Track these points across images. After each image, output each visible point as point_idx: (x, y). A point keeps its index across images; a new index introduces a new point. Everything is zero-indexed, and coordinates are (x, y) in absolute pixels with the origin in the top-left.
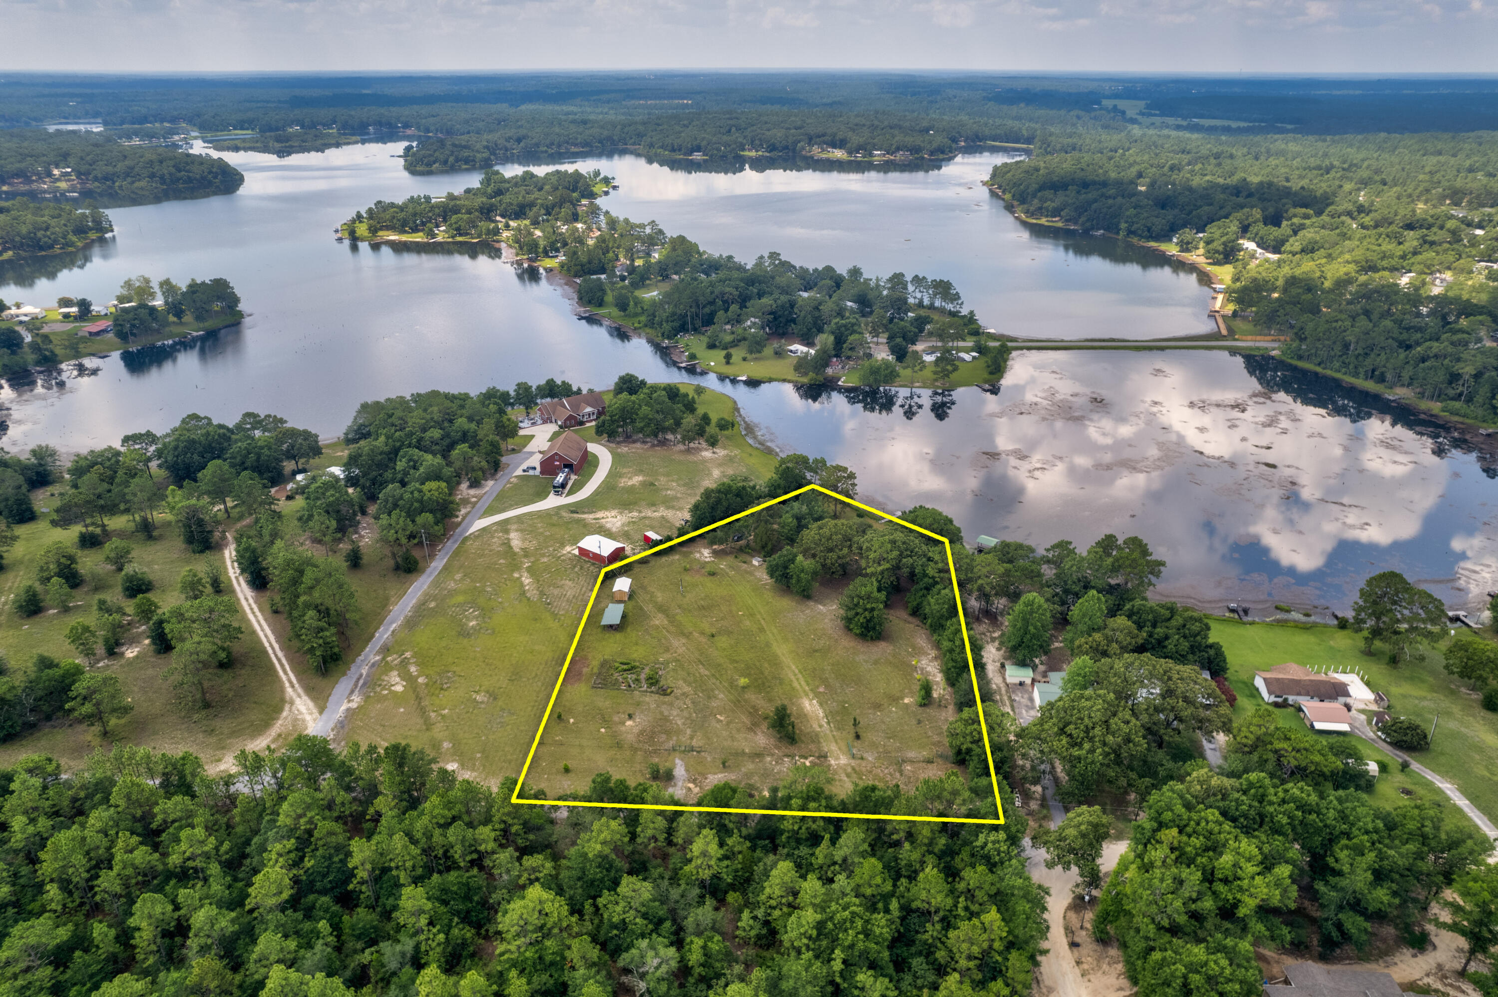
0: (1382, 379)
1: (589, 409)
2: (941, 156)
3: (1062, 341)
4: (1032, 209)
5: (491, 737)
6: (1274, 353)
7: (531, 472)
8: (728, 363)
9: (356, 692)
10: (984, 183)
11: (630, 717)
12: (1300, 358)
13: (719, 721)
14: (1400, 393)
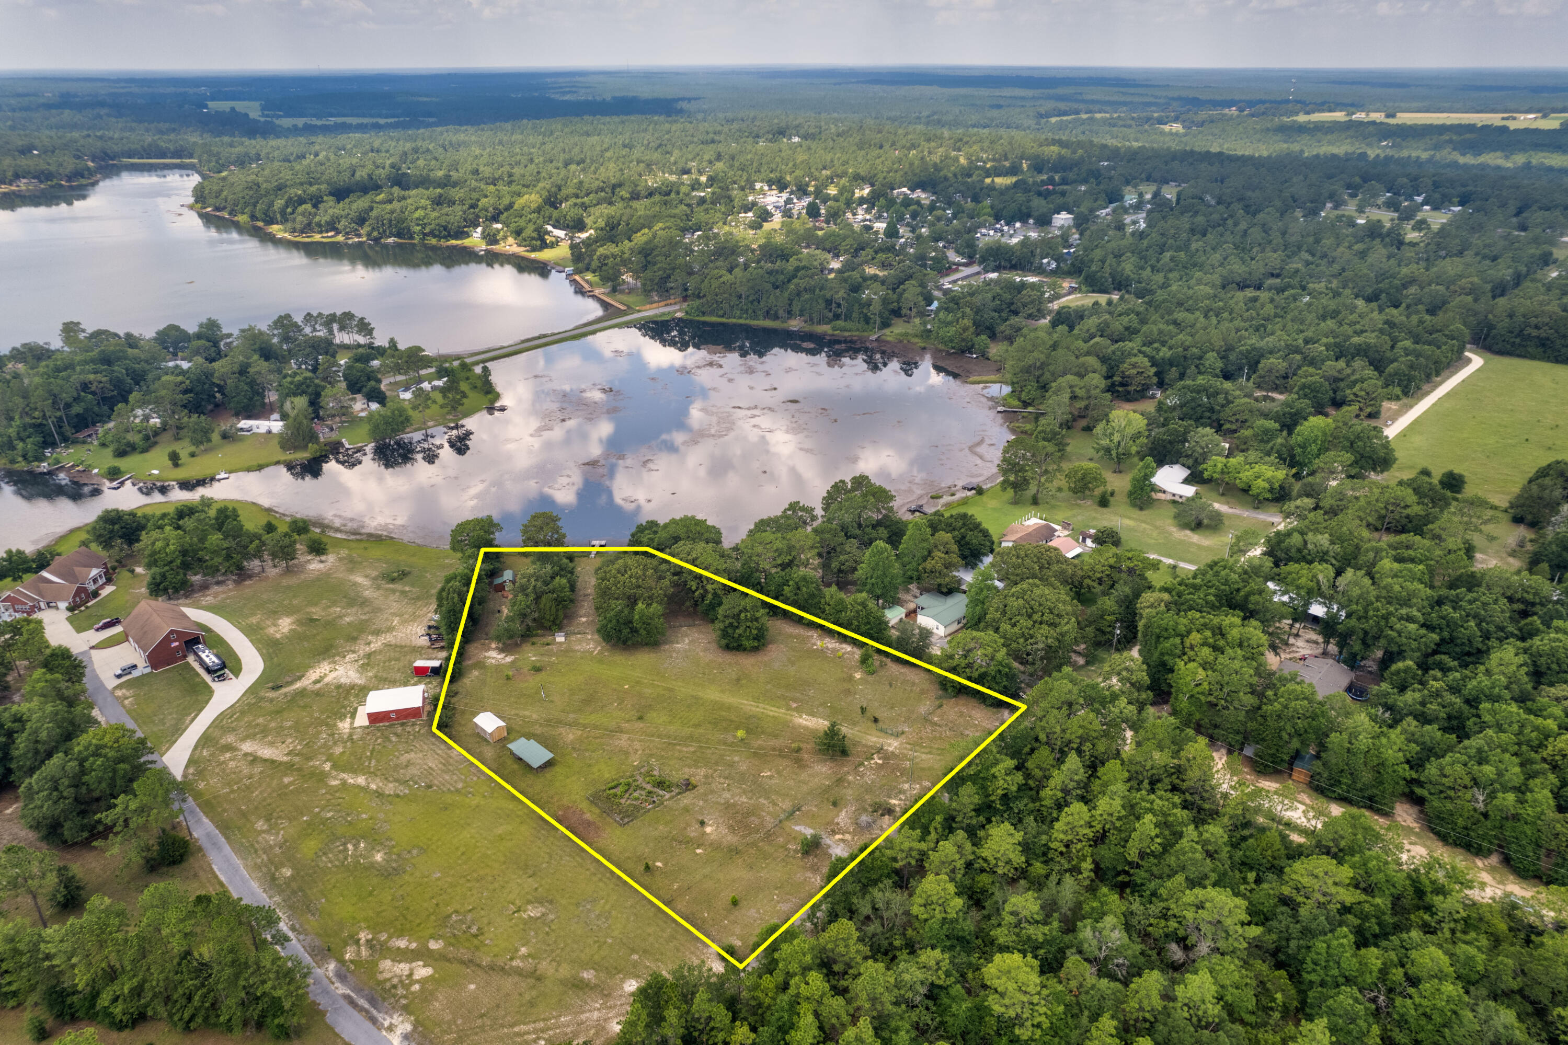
0: (776, 317)
1: (94, 572)
2: (84, 181)
3: (503, 348)
4: (298, 226)
5: (616, 933)
6: (679, 315)
7: (136, 674)
8: (176, 465)
9: (379, 1016)
10: (191, 207)
11: (702, 823)
12: (704, 314)
13: (771, 777)
14: (795, 324)
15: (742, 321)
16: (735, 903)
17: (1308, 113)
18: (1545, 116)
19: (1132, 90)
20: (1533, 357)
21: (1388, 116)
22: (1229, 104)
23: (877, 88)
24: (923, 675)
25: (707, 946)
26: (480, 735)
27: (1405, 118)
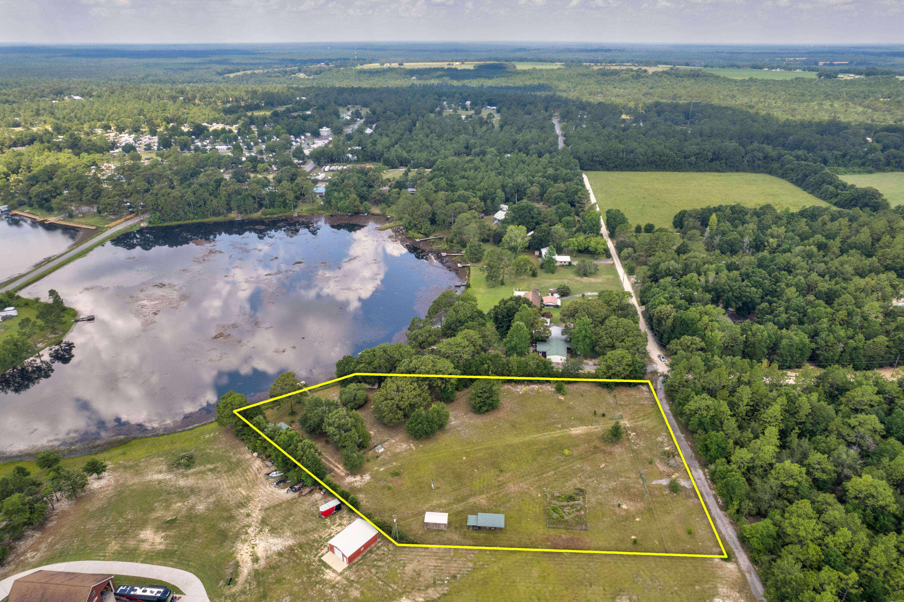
6: (143, 225)
12: (164, 221)
13: (606, 466)
14: (234, 216)
15: (195, 221)
16: (690, 533)
17: (362, 64)
18: (463, 63)
19: (254, 56)
20: (599, 170)
21: (400, 65)
22: (319, 61)
23: (84, 60)
24: (586, 385)
25: (712, 559)
26: (435, 528)
27: (408, 65)
